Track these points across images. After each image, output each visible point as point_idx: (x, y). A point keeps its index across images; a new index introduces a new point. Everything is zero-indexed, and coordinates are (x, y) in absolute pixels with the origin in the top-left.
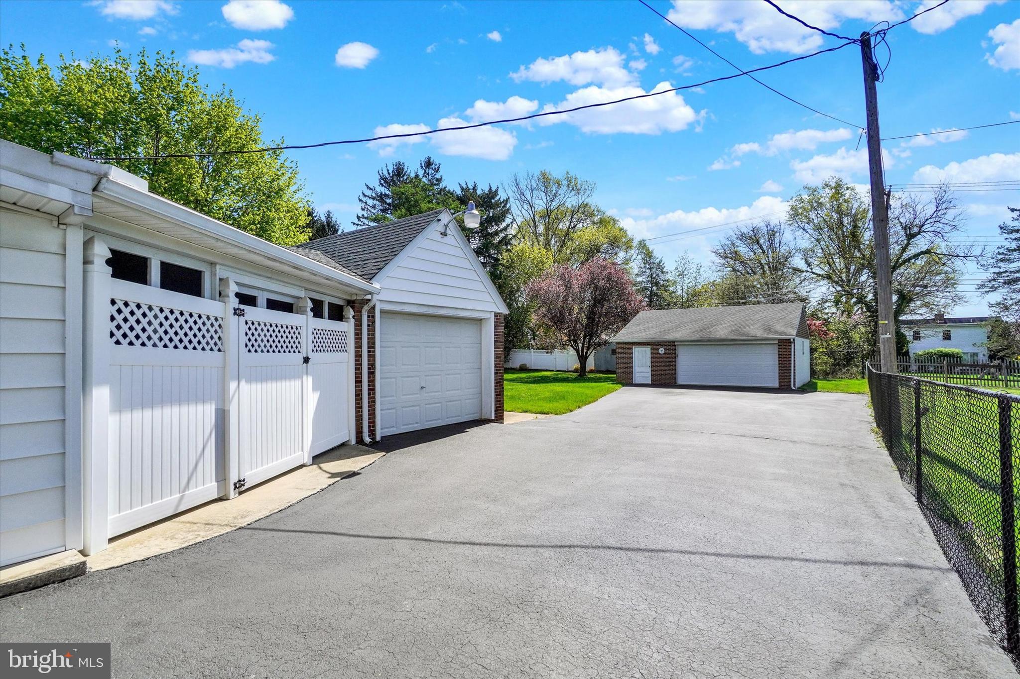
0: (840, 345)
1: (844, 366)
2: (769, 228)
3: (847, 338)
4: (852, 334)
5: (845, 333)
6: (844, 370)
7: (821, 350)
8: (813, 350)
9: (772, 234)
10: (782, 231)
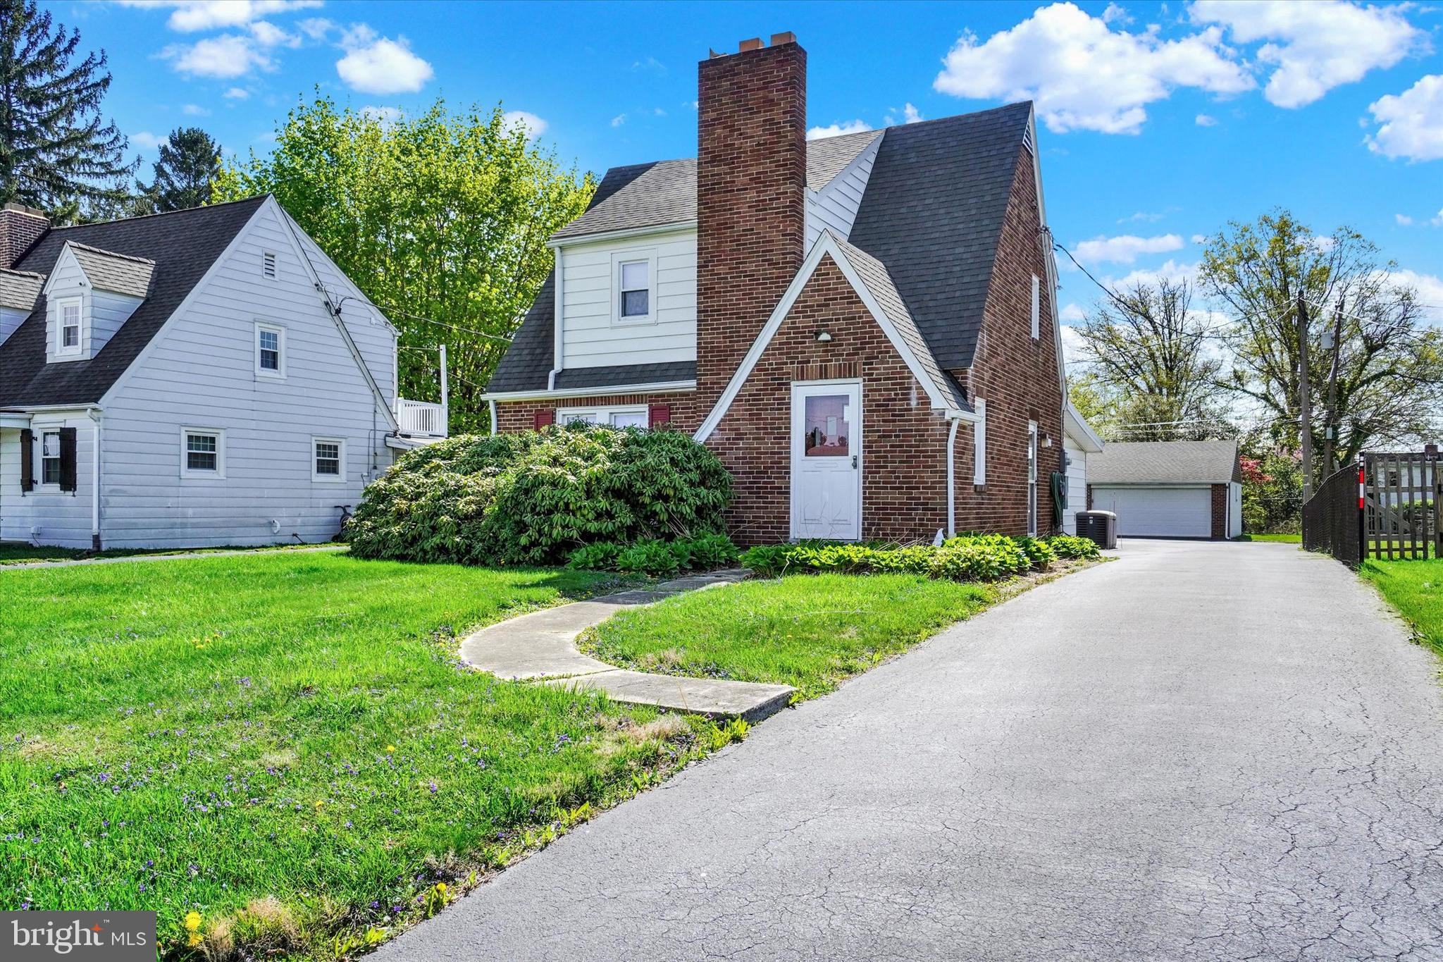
0: (1277, 492)
1: (1283, 519)
2: (1166, 290)
3: (1287, 483)
4: (1294, 477)
5: (1285, 475)
6: (1282, 524)
7: (1252, 498)
8: (1245, 497)
9: (1171, 300)
10: (1188, 294)
